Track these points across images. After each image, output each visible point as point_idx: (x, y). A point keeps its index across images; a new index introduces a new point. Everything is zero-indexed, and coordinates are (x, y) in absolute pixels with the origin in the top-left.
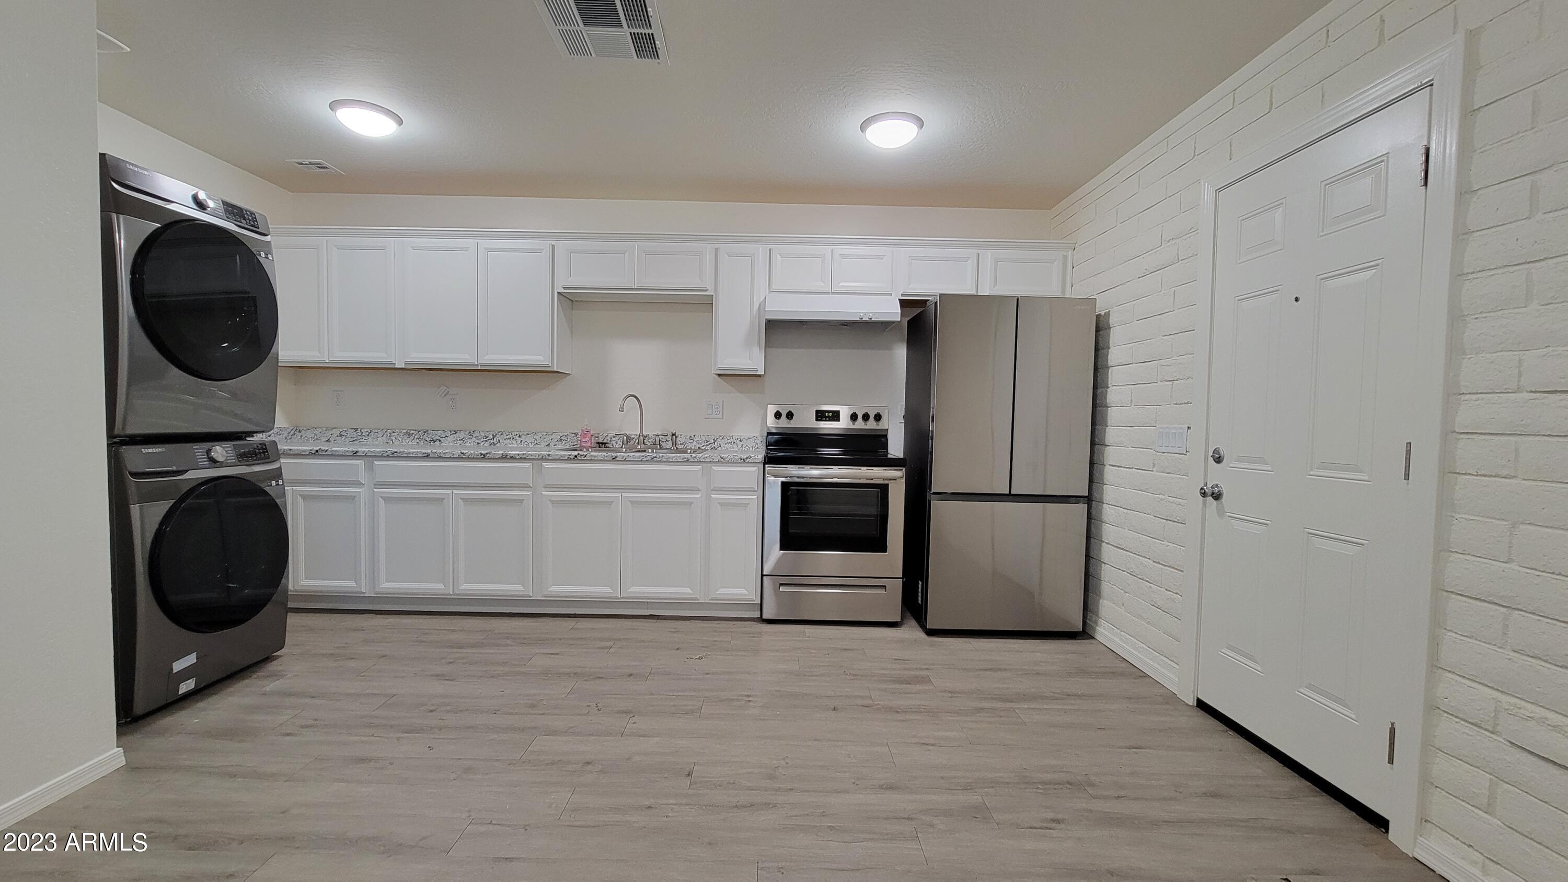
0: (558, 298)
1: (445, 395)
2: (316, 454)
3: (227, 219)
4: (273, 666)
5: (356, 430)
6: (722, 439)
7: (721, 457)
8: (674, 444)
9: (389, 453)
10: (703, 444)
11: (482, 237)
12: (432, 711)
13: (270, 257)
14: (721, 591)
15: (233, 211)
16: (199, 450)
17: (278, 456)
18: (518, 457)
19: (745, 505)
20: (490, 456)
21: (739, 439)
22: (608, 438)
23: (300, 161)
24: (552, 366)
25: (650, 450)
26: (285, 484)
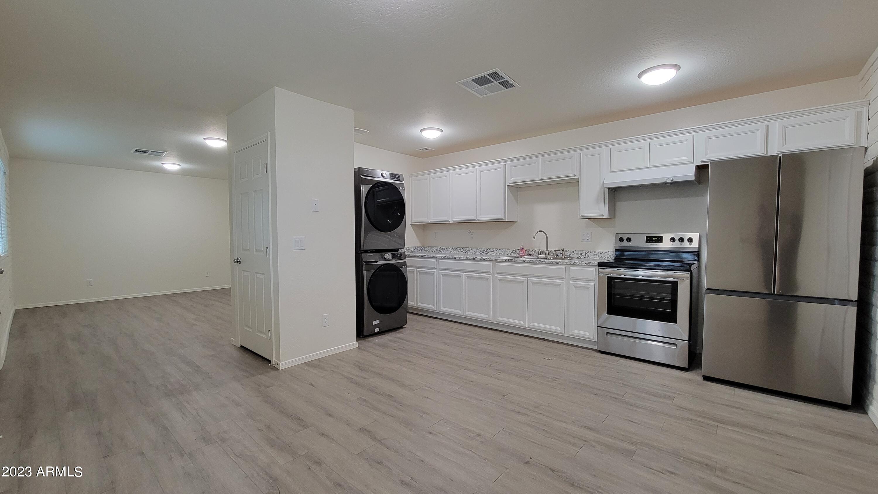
0: (507, 187)
1: (470, 233)
2: (422, 257)
3: (391, 179)
4: (402, 330)
5: (441, 247)
6: (590, 252)
7: (575, 262)
8: (564, 255)
9: (444, 257)
10: (580, 255)
11: (478, 166)
12: (436, 353)
13: (403, 188)
14: (575, 331)
15: (393, 176)
16: (381, 254)
17: (405, 256)
18: (486, 260)
19: (588, 288)
20: (476, 259)
21: (600, 253)
22: (533, 251)
23: (420, 149)
24: (505, 219)
25: (549, 258)
26: (407, 267)
